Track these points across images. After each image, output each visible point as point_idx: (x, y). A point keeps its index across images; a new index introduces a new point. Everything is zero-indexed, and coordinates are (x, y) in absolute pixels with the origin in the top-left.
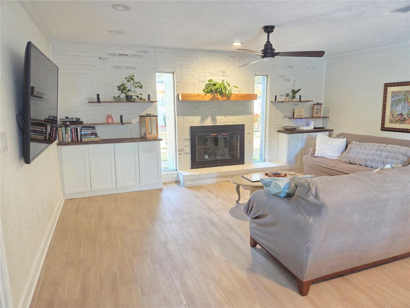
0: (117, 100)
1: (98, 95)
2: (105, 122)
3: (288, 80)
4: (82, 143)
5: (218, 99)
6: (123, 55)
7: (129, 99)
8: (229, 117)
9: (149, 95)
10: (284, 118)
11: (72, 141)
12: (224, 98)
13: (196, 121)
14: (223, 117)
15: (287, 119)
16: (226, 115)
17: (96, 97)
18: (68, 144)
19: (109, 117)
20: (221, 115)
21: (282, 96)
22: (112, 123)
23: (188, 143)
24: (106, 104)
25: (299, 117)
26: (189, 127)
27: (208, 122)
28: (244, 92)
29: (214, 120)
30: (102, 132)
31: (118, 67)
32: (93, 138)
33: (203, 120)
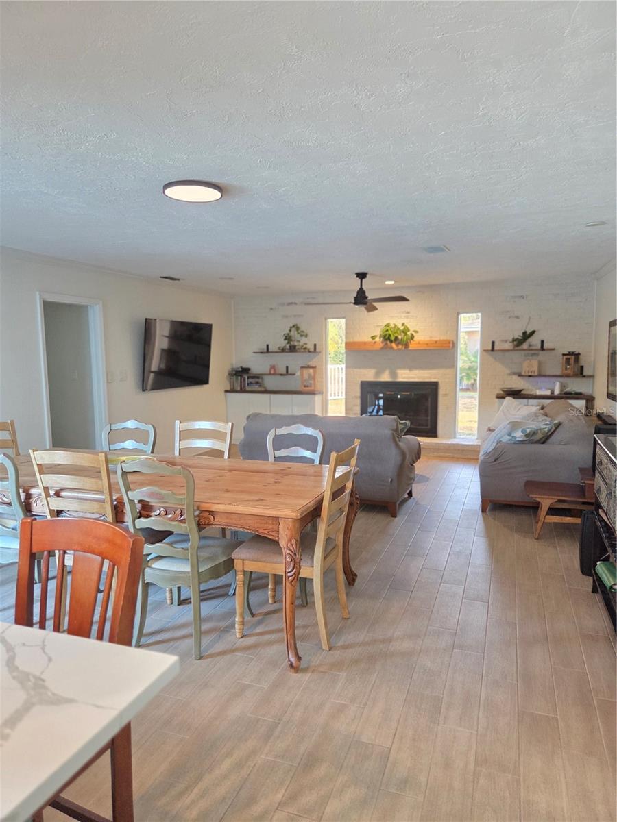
0: (283, 350)
1: (268, 346)
2: (268, 372)
3: (517, 317)
4: (245, 391)
5: (392, 348)
6: (292, 303)
7: (293, 349)
8: (416, 372)
9: (315, 345)
10: (510, 374)
11: (241, 389)
12: (400, 347)
13: (369, 375)
14: (407, 371)
15: (515, 377)
16: (411, 368)
17: (265, 347)
18: (237, 392)
19: (273, 367)
20: (404, 367)
21: (506, 341)
22: (274, 374)
23: (358, 401)
24: (274, 354)
25: (527, 374)
26: (360, 382)
27: (386, 377)
28: (438, 336)
29: (394, 374)
30: (270, 382)
31: (287, 317)
32: (256, 388)
33: (378, 374)
